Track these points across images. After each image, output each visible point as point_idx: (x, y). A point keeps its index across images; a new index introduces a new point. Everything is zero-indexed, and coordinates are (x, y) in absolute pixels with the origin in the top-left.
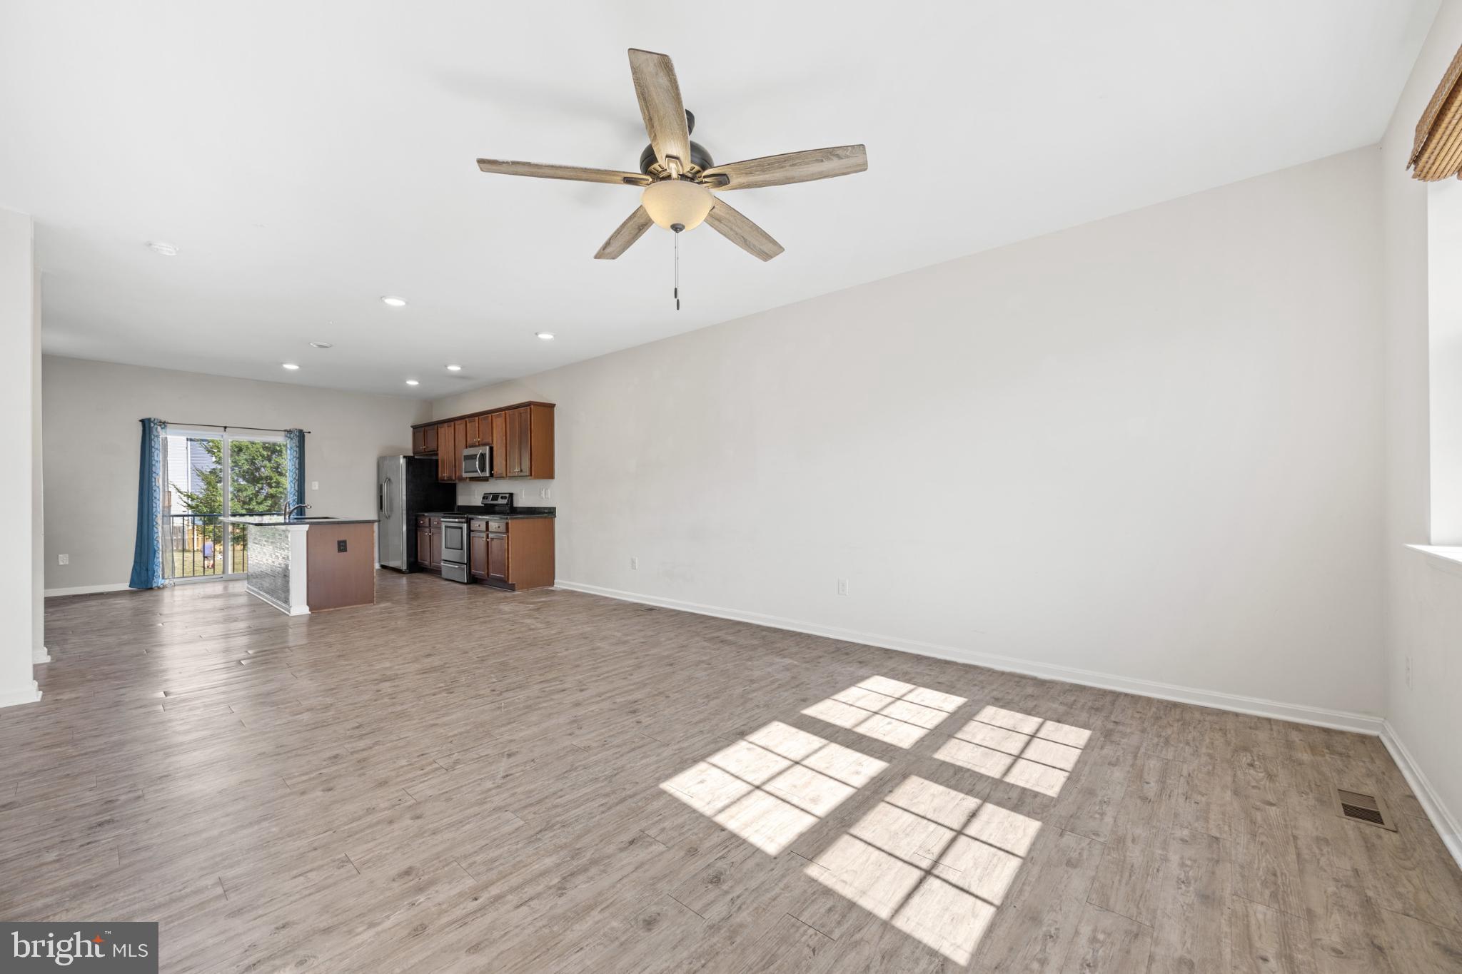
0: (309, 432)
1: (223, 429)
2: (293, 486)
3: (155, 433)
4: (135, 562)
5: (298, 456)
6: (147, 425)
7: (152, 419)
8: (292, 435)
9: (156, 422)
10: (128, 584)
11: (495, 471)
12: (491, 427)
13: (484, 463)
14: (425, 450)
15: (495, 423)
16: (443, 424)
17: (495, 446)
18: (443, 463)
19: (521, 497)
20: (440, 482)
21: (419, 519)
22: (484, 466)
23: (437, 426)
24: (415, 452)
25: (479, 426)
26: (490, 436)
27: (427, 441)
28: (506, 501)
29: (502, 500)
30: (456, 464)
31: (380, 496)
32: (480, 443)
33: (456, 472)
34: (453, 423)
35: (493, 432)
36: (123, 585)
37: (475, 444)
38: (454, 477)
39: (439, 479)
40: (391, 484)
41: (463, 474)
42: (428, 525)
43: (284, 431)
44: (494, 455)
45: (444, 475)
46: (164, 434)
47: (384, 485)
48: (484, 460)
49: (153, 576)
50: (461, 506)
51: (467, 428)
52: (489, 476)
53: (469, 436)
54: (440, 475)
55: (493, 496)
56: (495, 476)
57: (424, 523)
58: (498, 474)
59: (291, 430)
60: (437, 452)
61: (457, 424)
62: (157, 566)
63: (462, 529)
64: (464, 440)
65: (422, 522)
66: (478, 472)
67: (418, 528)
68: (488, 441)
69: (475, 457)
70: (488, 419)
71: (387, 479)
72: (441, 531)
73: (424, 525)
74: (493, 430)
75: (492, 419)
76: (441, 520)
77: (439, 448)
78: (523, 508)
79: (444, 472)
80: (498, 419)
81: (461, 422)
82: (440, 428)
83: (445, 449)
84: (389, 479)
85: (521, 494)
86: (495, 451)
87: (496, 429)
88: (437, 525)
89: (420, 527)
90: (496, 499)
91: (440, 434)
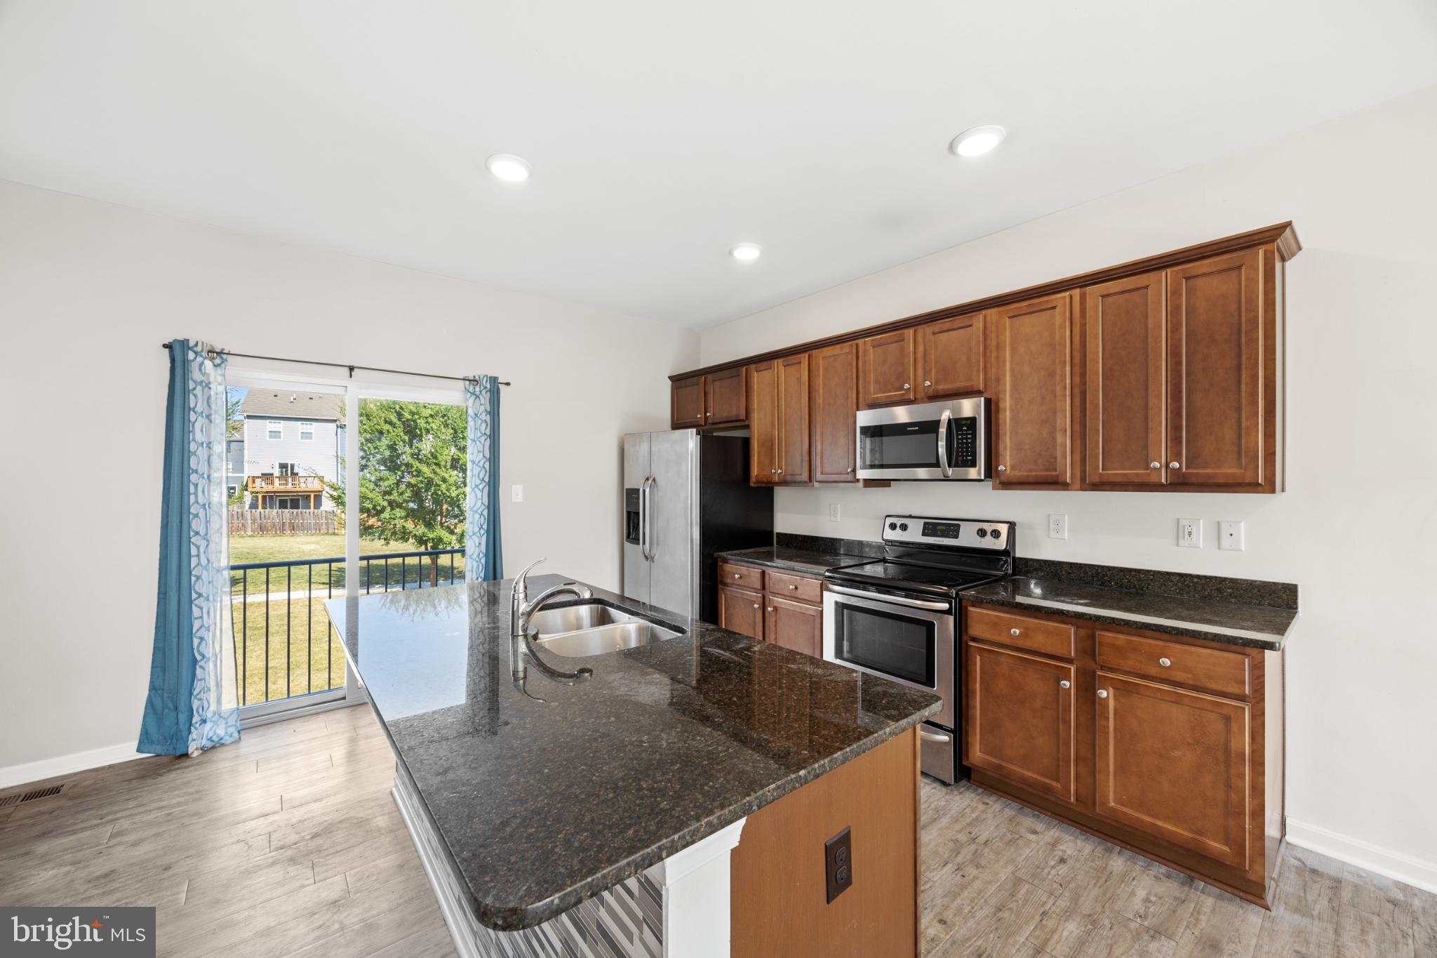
0: (508, 384)
1: (347, 371)
2: (479, 494)
3: (196, 375)
4: (153, 688)
5: (488, 432)
6: (178, 352)
7: (192, 344)
8: (477, 389)
9: (199, 349)
10: (135, 743)
11: (1008, 464)
12: (985, 347)
13: (967, 443)
14: (710, 421)
15: (1008, 334)
16: (769, 362)
17: (1005, 395)
18: (769, 445)
19: (1053, 534)
20: (752, 485)
21: (721, 566)
22: (967, 451)
23: (746, 369)
24: (676, 425)
25: (921, 349)
26: (978, 371)
27: (711, 403)
28: (1001, 544)
29: (982, 539)
30: (813, 449)
31: (629, 513)
32: (931, 392)
33: (813, 463)
34: (807, 355)
35: (993, 361)
36: (126, 751)
37: (906, 397)
38: (805, 477)
39: (753, 479)
40: (656, 490)
41: (854, 471)
42: (758, 585)
43: (464, 379)
44: (1001, 421)
45: (773, 471)
46: (220, 379)
47: (644, 491)
48: (969, 436)
49: (191, 725)
50: (786, 535)
51: (864, 362)
52: (983, 478)
53: (872, 381)
54: (755, 471)
55: (925, 523)
56: (1004, 479)
57: (741, 577)
58: (1025, 473)
59: (477, 378)
60: (746, 423)
61: (818, 354)
62: (200, 699)
63: (930, 626)
64: (850, 392)
65: (737, 576)
66: (940, 467)
67: (720, 586)
68: (972, 385)
69: (930, 427)
70: (971, 326)
71: (647, 479)
72: (822, 611)
73: (741, 582)
74: (994, 355)
75: (989, 325)
76: (824, 587)
77: (752, 415)
78: (1060, 563)
79: (772, 464)
80: (1027, 319)
81: (837, 349)
82: (757, 372)
83: (773, 415)
84: (651, 480)
85: (1052, 526)
86: (1005, 410)
87: (1013, 350)
88: (800, 593)
89: (725, 585)
90: (944, 535)
91: (758, 384)
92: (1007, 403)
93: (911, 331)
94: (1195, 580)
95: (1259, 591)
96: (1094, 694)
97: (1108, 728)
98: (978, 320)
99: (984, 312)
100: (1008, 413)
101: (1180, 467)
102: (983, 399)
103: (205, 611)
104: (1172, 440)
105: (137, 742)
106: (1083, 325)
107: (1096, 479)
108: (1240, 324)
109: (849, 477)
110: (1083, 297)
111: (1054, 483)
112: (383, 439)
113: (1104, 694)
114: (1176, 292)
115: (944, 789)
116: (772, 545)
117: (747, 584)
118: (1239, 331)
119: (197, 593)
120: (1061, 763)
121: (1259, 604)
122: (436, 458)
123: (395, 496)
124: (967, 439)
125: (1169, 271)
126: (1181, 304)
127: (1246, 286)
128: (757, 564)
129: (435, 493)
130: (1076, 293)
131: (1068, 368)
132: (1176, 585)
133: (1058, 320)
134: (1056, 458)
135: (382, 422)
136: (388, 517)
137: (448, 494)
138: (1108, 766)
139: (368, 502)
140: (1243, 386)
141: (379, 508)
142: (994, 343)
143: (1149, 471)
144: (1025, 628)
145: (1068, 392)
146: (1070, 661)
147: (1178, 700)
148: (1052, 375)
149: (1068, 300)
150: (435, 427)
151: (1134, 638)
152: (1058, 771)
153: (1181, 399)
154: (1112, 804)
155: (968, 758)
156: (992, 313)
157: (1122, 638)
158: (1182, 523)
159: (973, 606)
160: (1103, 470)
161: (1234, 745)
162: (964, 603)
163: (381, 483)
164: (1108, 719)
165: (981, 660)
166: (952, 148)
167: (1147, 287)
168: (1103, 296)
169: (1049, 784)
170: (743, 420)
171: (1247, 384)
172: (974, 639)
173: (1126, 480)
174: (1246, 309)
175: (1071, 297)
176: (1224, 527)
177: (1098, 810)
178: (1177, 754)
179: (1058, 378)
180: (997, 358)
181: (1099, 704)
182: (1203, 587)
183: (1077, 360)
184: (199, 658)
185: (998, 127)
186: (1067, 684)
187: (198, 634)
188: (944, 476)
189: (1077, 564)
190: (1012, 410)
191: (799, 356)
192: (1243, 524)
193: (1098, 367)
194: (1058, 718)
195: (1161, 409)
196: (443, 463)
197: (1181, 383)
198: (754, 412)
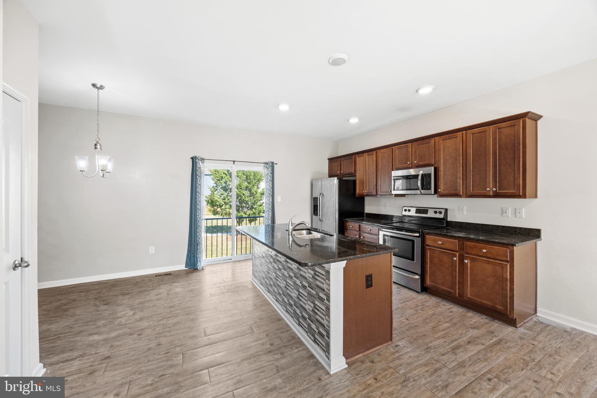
0: (277, 164)
1: (233, 162)
2: (269, 199)
3: (198, 166)
5: (270, 180)
6: (194, 161)
7: (197, 157)
8: (268, 166)
9: (199, 158)
10: (184, 265)
11: (442, 189)
12: (435, 150)
13: (428, 182)
14: (342, 174)
15: (442, 146)
16: (362, 154)
17: (441, 166)
18: (362, 182)
19: (460, 213)
20: (356, 196)
21: (346, 223)
22: (428, 185)
23: (355, 156)
24: (331, 176)
25: (414, 150)
26: (432, 158)
27: (342, 168)
28: (442, 216)
29: (436, 214)
30: (377, 184)
31: (314, 206)
32: (417, 165)
33: (377, 190)
34: (375, 152)
35: (437, 154)
36: (182, 267)
37: (409, 166)
38: (375, 193)
39: (357, 194)
40: (323, 198)
41: (391, 191)
42: (358, 229)
43: (264, 163)
44: (439, 175)
45: (364, 191)
46: (203, 166)
47: (319, 198)
48: (429, 180)
49: (197, 261)
50: (369, 213)
51: (395, 154)
52: (433, 193)
53: (397, 161)
54: (358, 191)
55: (416, 209)
56: (440, 194)
57: (352, 227)
58: (447, 192)
59: (268, 162)
60: (355, 175)
61: (380, 152)
62: (199, 255)
63: (413, 241)
64: (390, 165)
65: (351, 227)
66: (419, 190)
67: (345, 230)
68: (430, 163)
69: (416, 177)
70: (430, 143)
71: (321, 194)
72: (379, 238)
73: (352, 229)
74: (437, 153)
75: (436, 142)
76: (380, 229)
77: (357, 172)
78: (463, 223)
79: (363, 189)
80: (448, 141)
81: (385, 150)
82: (358, 157)
83: (364, 172)
84: (322, 194)
85: (460, 210)
86: (441, 171)
87: (444, 151)
88: (372, 232)
89: (347, 229)
90: (423, 213)
91: (359, 161)
92: (442, 169)
93: (410, 144)
94: (507, 228)
95: (528, 231)
96: (464, 262)
97: (468, 272)
98: (432, 141)
99: (434, 138)
100: (442, 172)
101: (496, 190)
102: (433, 167)
103: (200, 230)
104: (494, 181)
105: (185, 265)
106: (466, 143)
107: (470, 194)
108: (515, 144)
109: (389, 193)
110: (466, 134)
111: (456, 195)
112: (223, 180)
113: (467, 261)
114: (495, 133)
115: (417, 294)
116: (364, 217)
117: (354, 229)
118: (515, 145)
119: (198, 225)
120: (454, 284)
121: (528, 236)
122: (241, 186)
123: (226, 200)
124: (428, 181)
125: (493, 126)
126: (497, 137)
127: (517, 132)
128: (358, 222)
129: (241, 199)
130: (464, 132)
131: (461, 157)
132: (501, 230)
133: (458, 141)
134: (457, 187)
135: (222, 174)
136: (224, 208)
137: (245, 200)
138: (468, 284)
139: (218, 202)
140: (516, 164)
141: (221, 205)
142: (437, 149)
143: (486, 191)
144: (443, 242)
145: (461, 165)
146: (457, 252)
147: (488, 263)
148: (456, 159)
149: (461, 135)
150: (240, 175)
151: (476, 244)
152: (453, 287)
153: (497, 168)
154: (469, 296)
155: (425, 284)
156: (437, 138)
157: (472, 244)
158: (503, 209)
159: (427, 235)
160: (472, 191)
161: (504, 276)
162: (424, 234)
163: (222, 196)
164: (468, 269)
165: (429, 252)
166: (417, 91)
167: (486, 131)
168: (472, 134)
169: (450, 291)
170: (354, 174)
171: (517, 163)
172: (428, 246)
173: (479, 194)
174: (517, 139)
175: (462, 134)
176: (517, 210)
177: (465, 298)
178: (488, 279)
179: (458, 161)
180: (439, 153)
181: (465, 265)
182: (510, 230)
183: (464, 155)
184: (198, 243)
185: (432, 86)
186: (456, 259)
187: (198, 237)
188: (421, 193)
189: (468, 223)
190: (443, 171)
191: (372, 152)
192: (523, 209)
193: (471, 157)
194: (453, 270)
195: (490, 171)
196: (243, 188)
197: (497, 163)
198: (357, 171)
